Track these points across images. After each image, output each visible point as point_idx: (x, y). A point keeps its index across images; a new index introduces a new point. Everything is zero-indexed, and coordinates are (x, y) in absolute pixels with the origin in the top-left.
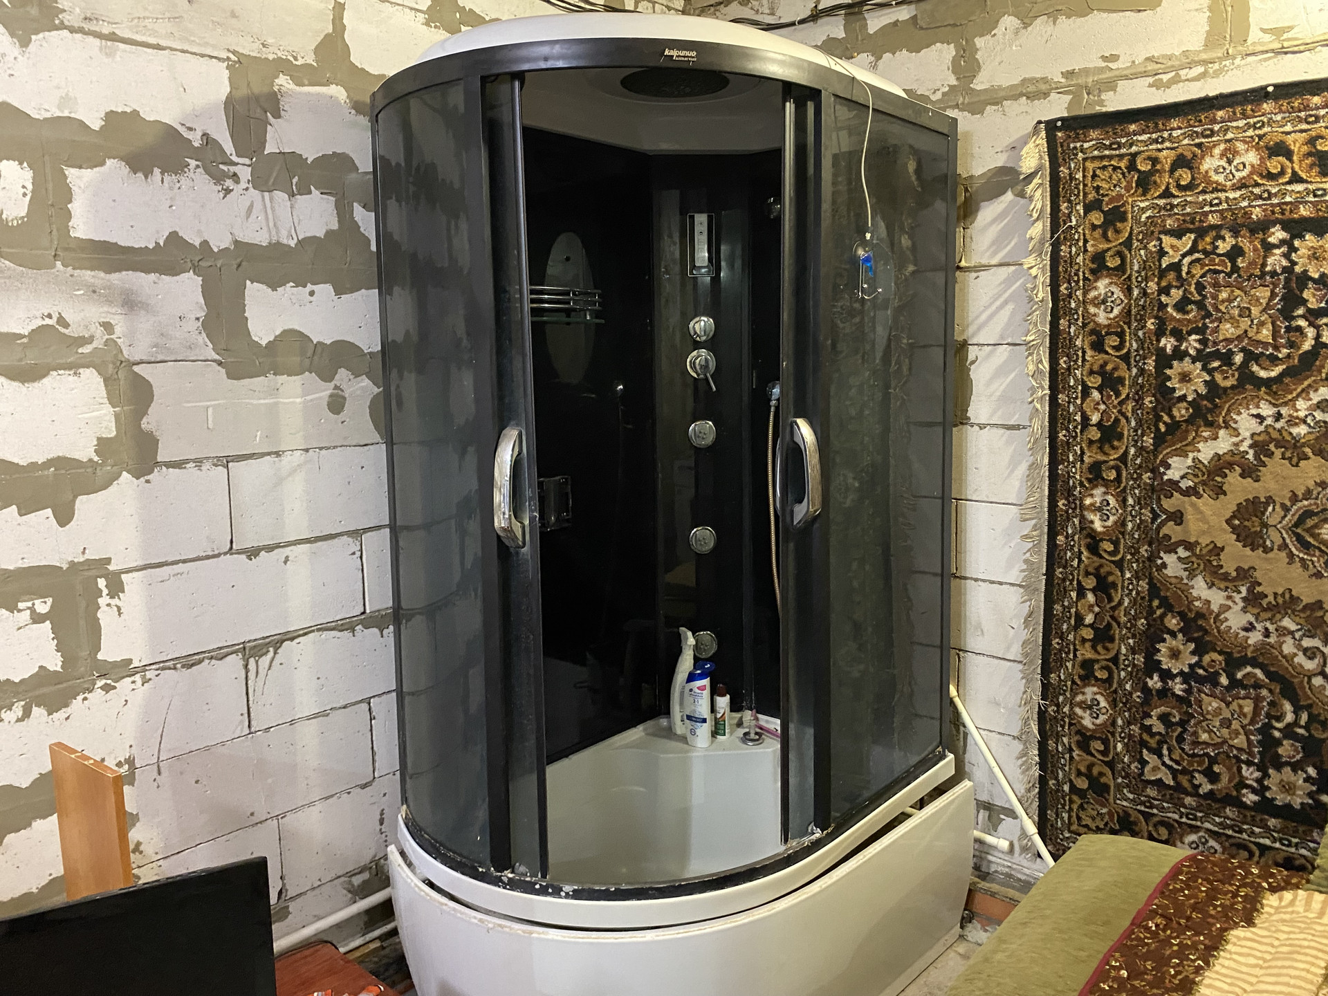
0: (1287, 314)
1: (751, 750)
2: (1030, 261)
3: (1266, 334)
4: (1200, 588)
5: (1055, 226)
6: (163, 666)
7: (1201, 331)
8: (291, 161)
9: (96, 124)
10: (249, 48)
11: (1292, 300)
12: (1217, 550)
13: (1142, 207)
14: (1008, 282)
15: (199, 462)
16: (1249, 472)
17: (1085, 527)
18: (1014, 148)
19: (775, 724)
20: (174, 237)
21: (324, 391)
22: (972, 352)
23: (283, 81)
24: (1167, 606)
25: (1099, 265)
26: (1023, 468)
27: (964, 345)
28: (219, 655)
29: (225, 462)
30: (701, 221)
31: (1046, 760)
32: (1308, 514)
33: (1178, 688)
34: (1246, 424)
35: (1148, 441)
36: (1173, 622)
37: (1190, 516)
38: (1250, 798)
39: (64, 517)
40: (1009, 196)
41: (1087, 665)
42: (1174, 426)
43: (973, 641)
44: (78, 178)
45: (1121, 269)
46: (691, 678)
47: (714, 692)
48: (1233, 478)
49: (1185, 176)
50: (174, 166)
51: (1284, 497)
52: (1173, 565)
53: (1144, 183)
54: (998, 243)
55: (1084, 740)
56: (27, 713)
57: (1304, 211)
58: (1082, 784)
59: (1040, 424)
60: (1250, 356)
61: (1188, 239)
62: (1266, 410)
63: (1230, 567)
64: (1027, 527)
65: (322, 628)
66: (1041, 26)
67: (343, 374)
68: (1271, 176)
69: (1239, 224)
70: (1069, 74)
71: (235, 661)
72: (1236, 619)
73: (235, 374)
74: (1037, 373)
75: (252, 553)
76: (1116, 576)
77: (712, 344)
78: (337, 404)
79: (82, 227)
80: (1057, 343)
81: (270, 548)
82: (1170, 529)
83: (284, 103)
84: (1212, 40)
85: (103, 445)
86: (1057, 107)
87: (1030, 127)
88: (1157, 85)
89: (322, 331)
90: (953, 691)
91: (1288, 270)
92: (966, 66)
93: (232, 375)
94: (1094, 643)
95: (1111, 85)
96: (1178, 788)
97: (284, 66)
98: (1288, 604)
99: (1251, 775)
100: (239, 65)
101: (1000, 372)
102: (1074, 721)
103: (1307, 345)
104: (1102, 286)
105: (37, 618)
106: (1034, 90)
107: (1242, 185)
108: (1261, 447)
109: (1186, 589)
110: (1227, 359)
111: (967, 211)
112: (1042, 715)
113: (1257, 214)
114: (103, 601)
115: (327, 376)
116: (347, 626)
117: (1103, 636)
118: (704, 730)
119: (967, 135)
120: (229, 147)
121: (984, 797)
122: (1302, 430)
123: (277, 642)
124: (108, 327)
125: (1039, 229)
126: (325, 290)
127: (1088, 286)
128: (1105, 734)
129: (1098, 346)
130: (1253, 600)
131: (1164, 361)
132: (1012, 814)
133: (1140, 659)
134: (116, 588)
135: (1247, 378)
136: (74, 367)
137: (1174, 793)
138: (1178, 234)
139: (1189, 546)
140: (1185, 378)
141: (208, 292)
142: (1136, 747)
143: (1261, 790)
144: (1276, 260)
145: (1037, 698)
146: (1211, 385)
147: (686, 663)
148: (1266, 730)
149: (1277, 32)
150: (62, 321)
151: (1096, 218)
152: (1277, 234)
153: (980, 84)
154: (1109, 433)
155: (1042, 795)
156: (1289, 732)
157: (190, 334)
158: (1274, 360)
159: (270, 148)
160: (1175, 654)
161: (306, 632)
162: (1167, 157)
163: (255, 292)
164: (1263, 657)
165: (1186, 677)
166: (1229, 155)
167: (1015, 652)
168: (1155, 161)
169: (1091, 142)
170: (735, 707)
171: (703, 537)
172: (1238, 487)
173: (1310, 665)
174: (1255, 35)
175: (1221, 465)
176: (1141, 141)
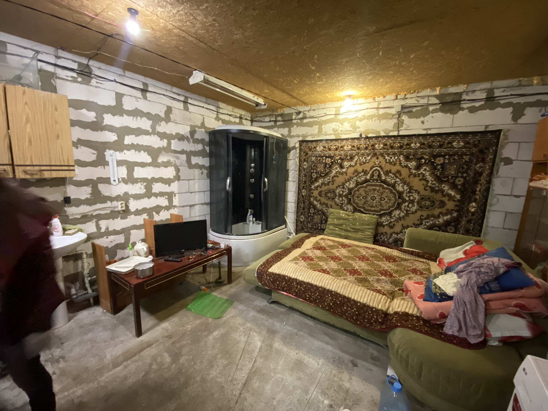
0: (325, 168)
1: (258, 225)
2: (297, 159)
3: (323, 170)
4: (315, 202)
5: (300, 155)
6: (180, 207)
7: (316, 169)
8: (197, 139)
9: (174, 134)
10: (192, 124)
11: (326, 166)
12: (317, 197)
13: (310, 153)
14: (294, 162)
15: (185, 180)
16: (321, 187)
17: (302, 195)
18: (295, 144)
19: (261, 222)
20: (183, 149)
21: (201, 171)
22: (289, 171)
23: (197, 128)
24: (311, 204)
25: (305, 160)
26: (295, 187)
27: (288, 170)
28: (187, 206)
29: (188, 180)
30: (253, 150)
31: (297, 226)
32: (326, 193)
33: (312, 215)
34: (320, 181)
35: (310, 183)
36: (312, 206)
37: (314, 193)
38: (319, 228)
39: (169, 186)
40: (294, 150)
41: (302, 213)
42: (312, 181)
43: (288, 210)
44: (172, 141)
45: (307, 161)
46: (250, 215)
47: (253, 218)
48: (319, 188)
49: (315, 150)
50: (183, 140)
51: (324, 190)
52: (312, 199)
53: (310, 150)
54: (293, 156)
55: (301, 222)
56: (164, 211)
57: (327, 155)
58: (301, 228)
59: (297, 181)
60: (321, 173)
62: (322, 180)
63: (318, 199)
64: (295, 195)
65: (200, 204)
66: (299, 127)
67: (203, 169)
68: (324, 151)
69: (320, 156)
70: (302, 134)
71: (189, 207)
72: (318, 206)
73: (190, 168)
74: (297, 174)
75: (191, 193)
76: (305, 201)
77: (254, 168)
78: (202, 173)
79: (173, 148)
80: (300, 170)
81: (193, 192)
82: (312, 195)
83: (197, 132)
84: (319, 132)
85: (174, 177)
86: (301, 139)
87: (297, 141)
88: (312, 137)
89: (201, 163)
90: (285, 217)
91: (325, 163)
92: (290, 131)
94: (303, 210)
95: (307, 137)
96: (312, 228)
97: (197, 126)
98: (324, 204)
99: (319, 225)
100: (191, 126)
101: (293, 174)
102: (300, 220)
103: (327, 172)
104: (305, 163)
105: (166, 198)
106: (298, 136)
107: (321, 151)
108: (322, 184)
110: (318, 173)
111: (289, 152)
112: (296, 219)
113: (322, 155)
114: (174, 197)
115: (201, 169)
116: (202, 204)
117: (304, 209)
118: (251, 223)
119: (290, 141)
120: (190, 137)
121: (289, 231)
122: (326, 182)
123: (194, 205)
124: (175, 161)
125: (298, 155)
126: (201, 157)
127: (303, 163)
128: (304, 221)
129: (304, 171)
130: (320, 203)
131: (312, 173)
132: (292, 233)
133: (308, 212)
134: (175, 196)
135: (321, 176)
136: (171, 166)
137: (311, 228)
138: (314, 157)
139: (314, 197)
140: (314, 175)
141: (187, 157)
142: (307, 223)
143: (321, 227)
144: (324, 161)
145: (296, 217)
146: (317, 176)
147: (249, 213)
148: (321, 219)
149: (326, 132)
150: (170, 160)
151: (305, 154)
152: (324, 158)
153: (291, 134)
154: (305, 182)
155: (296, 230)
156: (324, 219)
157: (184, 162)
158: (323, 173)
159: (195, 137)
160: (312, 211)
161: (197, 204)
162: (313, 147)
163: (192, 157)
164: (321, 210)
165: (313, 213)
166: (320, 147)
167: (293, 212)
168: (311, 147)
169: (304, 144)
170: (256, 220)
171: (252, 196)
172: (319, 189)
173: (326, 211)
174: (323, 132)
175: (318, 186)
176: (310, 144)
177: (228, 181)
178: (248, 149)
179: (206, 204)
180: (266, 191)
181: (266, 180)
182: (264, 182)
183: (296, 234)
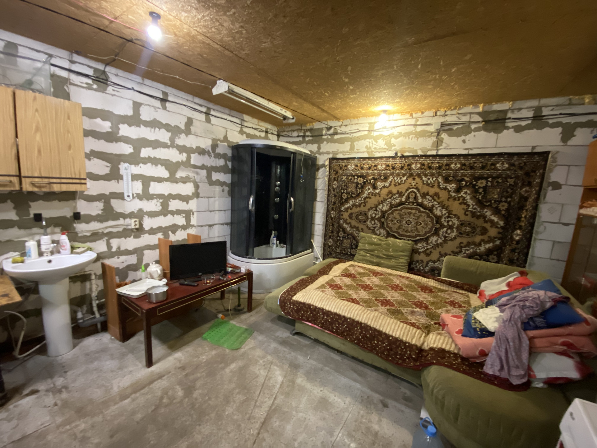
0: (356, 188)
1: (282, 248)
2: (326, 178)
3: (354, 190)
4: (345, 225)
5: (329, 173)
6: (199, 226)
7: (346, 189)
8: (219, 154)
9: (195, 148)
10: (214, 137)
11: (357, 186)
12: (347, 220)
13: (340, 172)
14: (323, 181)
15: (205, 197)
16: (351, 209)
17: (331, 217)
18: (325, 161)
19: (285, 246)
20: (203, 164)
21: (221, 189)
22: (318, 191)
23: (219, 142)
24: (340, 227)
25: (335, 180)
26: (323, 208)
27: (316, 189)
28: (205, 226)
29: (208, 198)
30: (279, 167)
31: (324, 250)
32: (357, 215)
33: (341, 239)
34: (351, 203)
35: (339, 204)
36: (341, 230)
37: (344, 215)
38: (349, 253)
39: (187, 203)
40: (324, 168)
41: (330, 236)
42: (342, 202)
43: (315, 233)
44: (192, 155)
45: (337, 180)
46: (273, 237)
47: (277, 240)
49: (346, 168)
50: (204, 154)
51: (355, 212)
52: (341, 222)
53: (341, 168)
54: (322, 175)
55: (329, 247)
56: (181, 230)
57: (359, 174)
58: (329, 253)
59: (326, 202)
60: (352, 193)
61: (346, 177)
62: (353, 201)
63: (348, 222)
64: (323, 216)
65: (219, 224)
66: (329, 143)
67: (224, 186)
68: (356, 169)
69: (352, 175)
70: (333, 151)
71: (207, 227)
72: (348, 229)
74: (326, 194)
75: (211, 211)
76: (334, 223)
77: (279, 186)
78: (223, 191)
79: (192, 162)
80: (329, 190)
81: (213, 211)
82: (341, 217)
83: (219, 146)
84: (350, 149)
85: (193, 194)
86: (331, 156)
87: (327, 158)
88: (343, 155)
89: (222, 180)
90: (312, 240)
91: (357, 182)
92: (319, 148)
93: (210, 185)
95: (337, 154)
97: (219, 140)
98: (355, 227)
99: (349, 250)
100: (213, 140)
101: (321, 193)
102: (328, 244)
103: (358, 192)
104: (335, 182)
105: (183, 217)
106: (328, 153)
107: (352, 170)
108: (353, 205)
109: (343, 225)
110: (349, 193)
111: (318, 170)
112: (324, 243)
113: (354, 174)
114: (192, 216)
115: (222, 186)
116: (222, 224)
117: (332, 232)
118: (275, 246)
119: (319, 158)
120: (211, 151)
121: (316, 256)
122: (357, 204)
123: (213, 225)
124: (194, 177)
125: (327, 173)
126: (222, 174)
127: (333, 182)
128: (332, 246)
129: (334, 191)
130: (351, 227)
131: (342, 193)
132: (319, 258)
133: (337, 235)
134: (193, 214)
135: (352, 197)
136: (190, 182)
137: (340, 253)
138: (344, 176)
139: (344, 219)
140: (344, 196)
141: (207, 173)
142: (336, 247)
143: (350, 252)
144: (356, 181)
145: (323, 241)
146: (347, 197)
147: (273, 236)
148: (351, 244)
149: (358, 150)
150: (189, 175)
151: (335, 172)
152: (356, 177)
153: (321, 151)
154: (335, 203)
156: (354, 244)
157: (204, 178)
158: (354, 194)
159: (217, 152)
160: (341, 234)
161: (217, 224)
162: (344, 165)
163: (213, 173)
164: (352, 234)
165: (342, 237)
166: (351, 166)
167: (321, 235)
168: (342, 165)
169: (335, 162)
170: (280, 243)
171: (276, 216)
172: (350, 211)
173: (357, 235)
174: (355, 150)
175: (348, 208)
176: (341, 162)
177: (251, 200)
178: (274, 165)
179: (227, 224)
180: (292, 211)
181: (292, 199)
182: (290, 202)
183: (323, 260)
